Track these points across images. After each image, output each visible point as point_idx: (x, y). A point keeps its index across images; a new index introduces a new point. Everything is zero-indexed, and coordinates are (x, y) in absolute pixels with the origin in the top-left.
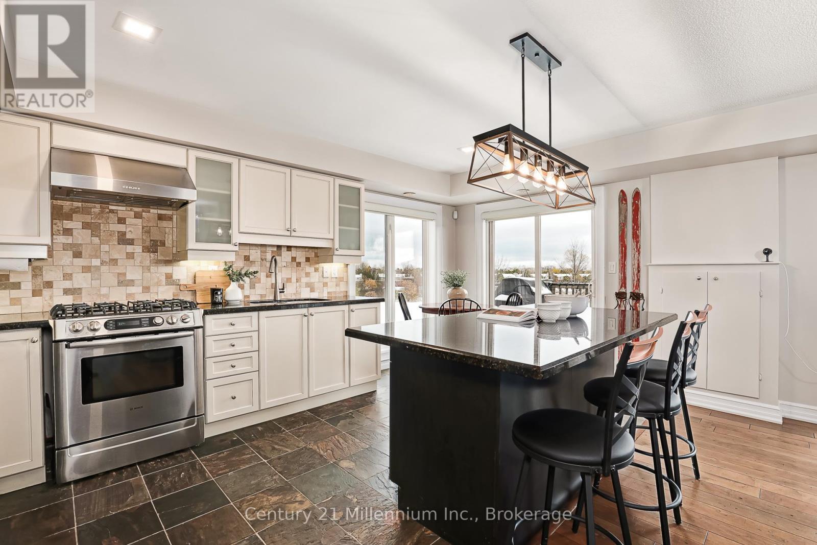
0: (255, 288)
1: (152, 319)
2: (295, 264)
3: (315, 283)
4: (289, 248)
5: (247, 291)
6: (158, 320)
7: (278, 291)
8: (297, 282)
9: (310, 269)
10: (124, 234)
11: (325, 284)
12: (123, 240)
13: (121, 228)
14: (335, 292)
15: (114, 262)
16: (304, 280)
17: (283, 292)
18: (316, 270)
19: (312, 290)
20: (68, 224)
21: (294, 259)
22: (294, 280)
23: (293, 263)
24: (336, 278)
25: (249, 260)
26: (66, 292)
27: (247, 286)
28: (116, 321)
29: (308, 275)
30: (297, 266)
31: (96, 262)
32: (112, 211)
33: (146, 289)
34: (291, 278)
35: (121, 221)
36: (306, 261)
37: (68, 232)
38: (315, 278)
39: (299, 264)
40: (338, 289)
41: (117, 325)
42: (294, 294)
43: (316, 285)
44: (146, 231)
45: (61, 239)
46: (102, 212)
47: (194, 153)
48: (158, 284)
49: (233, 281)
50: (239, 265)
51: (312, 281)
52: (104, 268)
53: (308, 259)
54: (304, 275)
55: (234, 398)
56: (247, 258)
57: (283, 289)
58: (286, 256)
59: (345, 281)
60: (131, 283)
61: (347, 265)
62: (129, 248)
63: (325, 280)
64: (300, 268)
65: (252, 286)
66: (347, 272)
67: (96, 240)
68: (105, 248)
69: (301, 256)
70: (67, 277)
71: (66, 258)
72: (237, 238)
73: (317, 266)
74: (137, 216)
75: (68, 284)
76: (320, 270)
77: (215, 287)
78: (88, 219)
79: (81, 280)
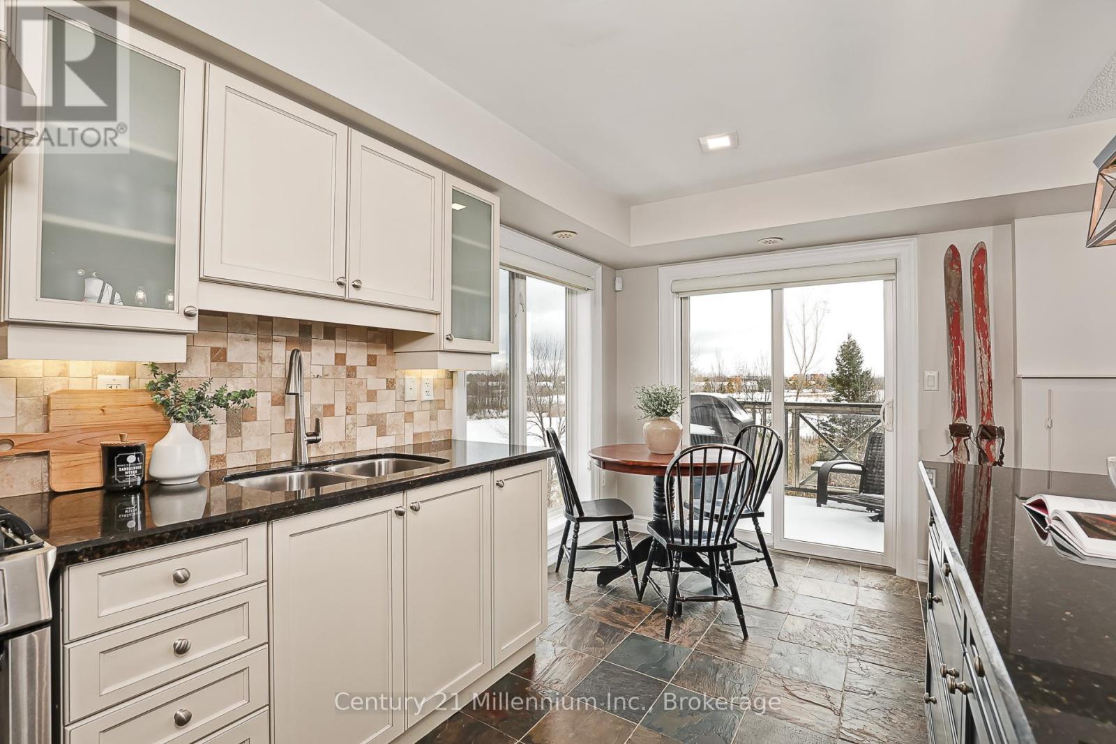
0: (240, 435)
2: (342, 370)
3: (388, 416)
4: (330, 331)
5: (218, 445)
7: (304, 438)
8: (347, 414)
9: (377, 382)
11: (409, 417)
14: (428, 433)
16: (364, 409)
17: (317, 441)
18: (390, 384)
19: (381, 433)
21: (340, 359)
22: (340, 409)
23: (340, 368)
24: (431, 401)
25: (225, 360)
27: (218, 430)
30: (348, 376)
34: (333, 405)
36: (369, 364)
38: (387, 402)
39: (351, 372)
40: (433, 426)
42: (340, 443)
43: (390, 420)
49: (178, 420)
50: (196, 374)
51: (381, 409)
53: (372, 361)
54: (364, 398)
56: (219, 355)
57: (316, 434)
58: (322, 351)
59: (447, 407)
61: (452, 372)
63: (409, 408)
64: (356, 381)
65: (234, 431)
66: (452, 387)
69: (356, 354)
72: (193, 295)
73: (392, 375)
76: (398, 383)
77: (115, 442)
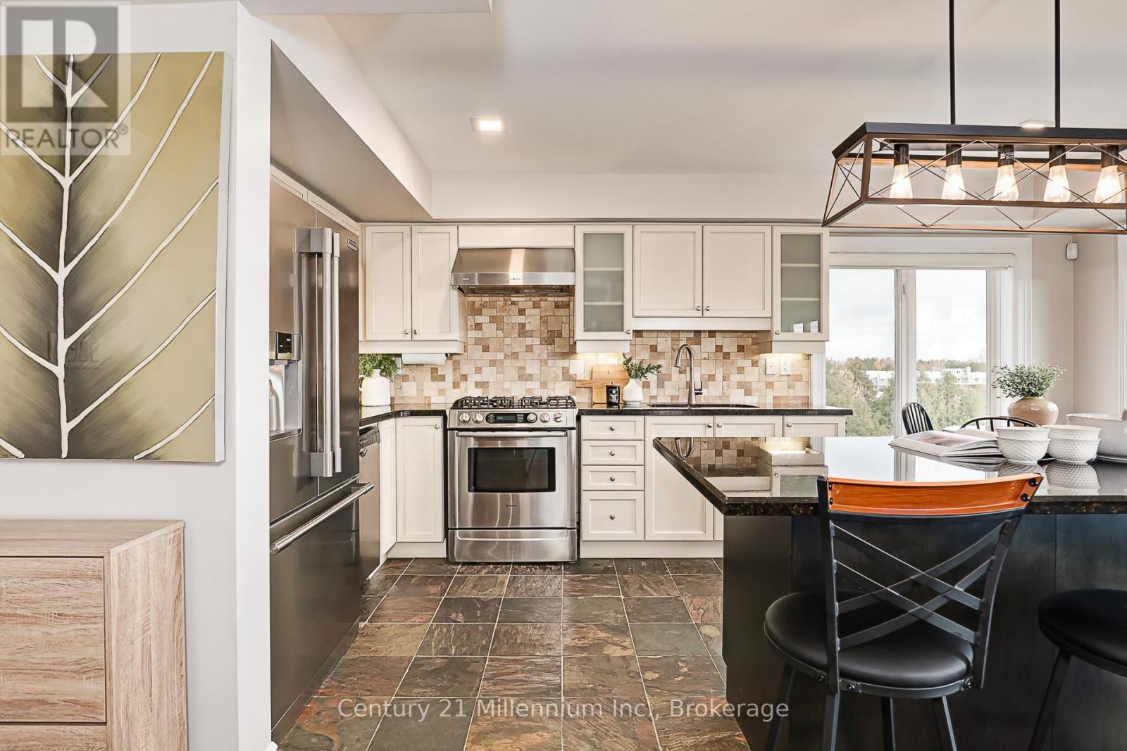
0: (664, 387)
1: (526, 415)
2: (720, 355)
3: (753, 383)
4: (712, 333)
5: (654, 390)
6: (531, 417)
7: (693, 392)
8: (725, 380)
9: (746, 363)
10: (523, 326)
11: (770, 385)
12: (522, 331)
13: (522, 319)
14: (787, 398)
15: (515, 355)
16: (735, 378)
17: (701, 394)
18: (754, 364)
19: (748, 393)
20: (479, 319)
21: (719, 348)
22: (719, 377)
23: (718, 353)
24: (789, 375)
25: (656, 351)
26: (478, 385)
27: (654, 384)
28: (496, 415)
29: (740, 370)
30: (724, 358)
31: (500, 356)
32: (513, 303)
33: (544, 385)
34: (714, 375)
35: (522, 312)
36: (738, 351)
37: (478, 326)
38: (752, 374)
39: (727, 356)
40: (792, 392)
41: (496, 418)
42: (719, 397)
43: (754, 386)
44: (544, 321)
45: (473, 334)
46: (505, 304)
47: (582, 229)
48: (555, 380)
49: (632, 378)
50: (643, 356)
51: (748, 379)
52: (507, 362)
53: (741, 349)
54: (736, 371)
55: (612, 518)
56: (654, 348)
57: (701, 390)
58: (708, 344)
59: (804, 380)
60: (530, 378)
61: (809, 355)
62: (529, 341)
63: (770, 379)
64: (730, 361)
65: (661, 384)
66: (809, 366)
67: (500, 333)
68: (508, 341)
69: (730, 345)
70: (478, 370)
71: (476, 352)
72: (631, 324)
73: (756, 358)
74: (536, 305)
75: (478, 378)
76: (761, 363)
77: (610, 384)
78: (493, 312)
79: (489, 374)
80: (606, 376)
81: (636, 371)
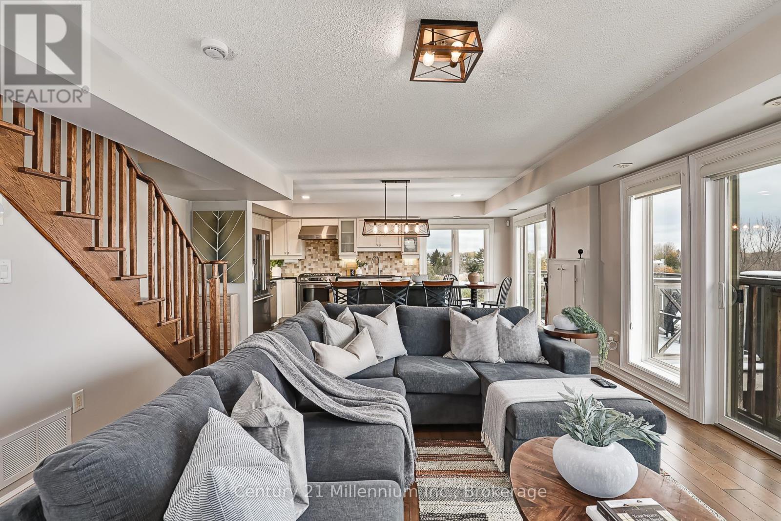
2: (389, 259)
4: (386, 252)
5: (367, 271)
6: (322, 279)
7: (380, 271)
9: (397, 262)
10: (324, 250)
11: (406, 269)
12: (325, 252)
13: (324, 248)
15: (322, 260)
16: (394, 267)
17: (382, 272)
18: (401, 262)
19: (398, 272)
20: (310, 248)
21: (389, 257)
22: (389, 266)
24: (412, 266)
26: (310, 269)
29: (396, 264)
30: (390, 261)
31: (317, 260)
32: (321, 242)
33: (331, 269)
34: (387, 266)
35: (324, 245)
37: (310, 250)
38: (400, 266)
39: (391, 259)
40: (413, 271)
42: (389, 273)
43: (400, 269)
44: (331, 248)
45: (308, 253)
46: (318, 243)
47: (340, 220)
48: (335, 267)
49: (359, 267)
50: (363, 260)
51: (398, 267)
52: (319, 262)
53: (396, 257)
54: (394, 264)
56: (366, 257)
58: (385, 256)
59: (417, 267)
60: (326, 267)
61: (419, 259)
62: (326, 255)
63: (405, 267)
64: (392, 261)
65: (369, 269)
66: (419, 262)
67: (317, 252)
68: (319, 255)
69: (392, 256)
70: (310, 265)
71: (309, 258)
72: (356, 250)
73: (401, 260)
75: (310, 267)
78: (315, 245)
79: (313, 266)
80: (351, 266)
81: (360, 265)
